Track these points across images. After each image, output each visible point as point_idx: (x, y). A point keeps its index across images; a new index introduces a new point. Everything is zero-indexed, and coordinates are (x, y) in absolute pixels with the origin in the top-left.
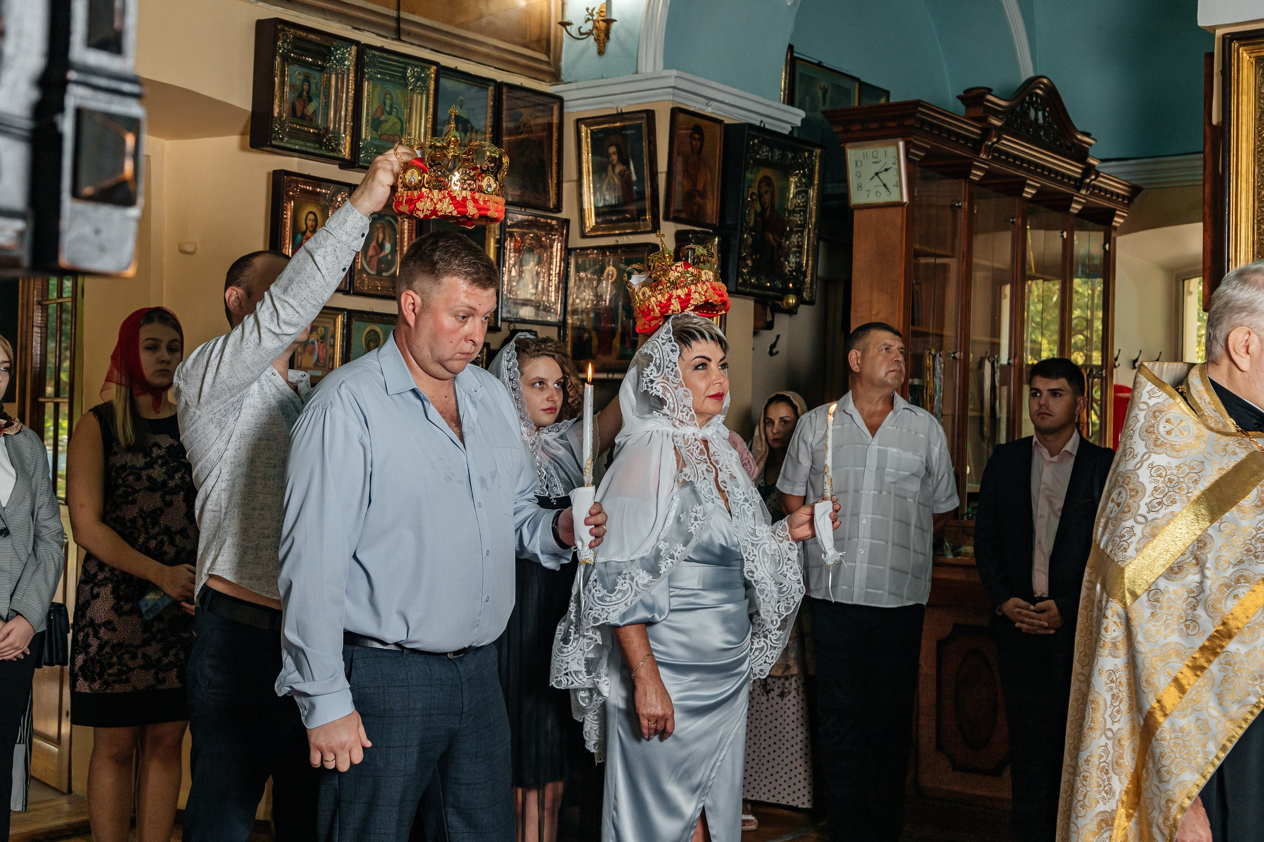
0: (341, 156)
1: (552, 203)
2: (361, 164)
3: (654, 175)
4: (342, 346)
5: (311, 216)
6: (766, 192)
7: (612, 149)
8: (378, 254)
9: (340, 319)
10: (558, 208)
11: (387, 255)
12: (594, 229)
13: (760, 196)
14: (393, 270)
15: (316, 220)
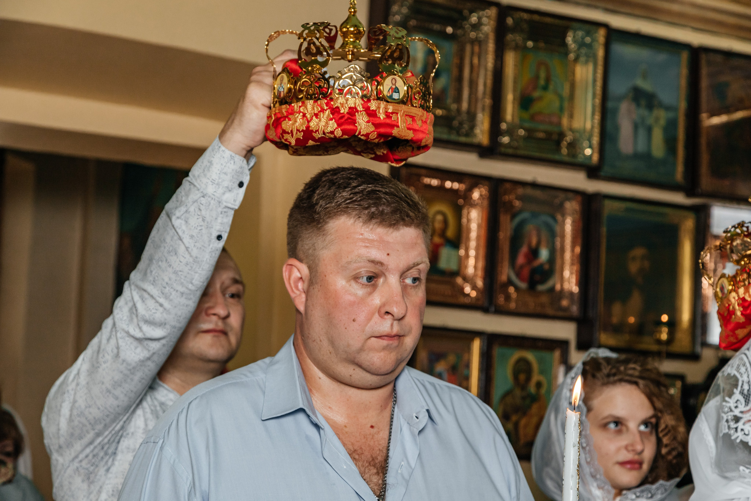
0: (476, 140)
2: (503, 150)
4: (479, 379)
8: (530, 262)
9: (476, 345)
11: (542, 264)
14: (550, 283)
15: (445, 222)
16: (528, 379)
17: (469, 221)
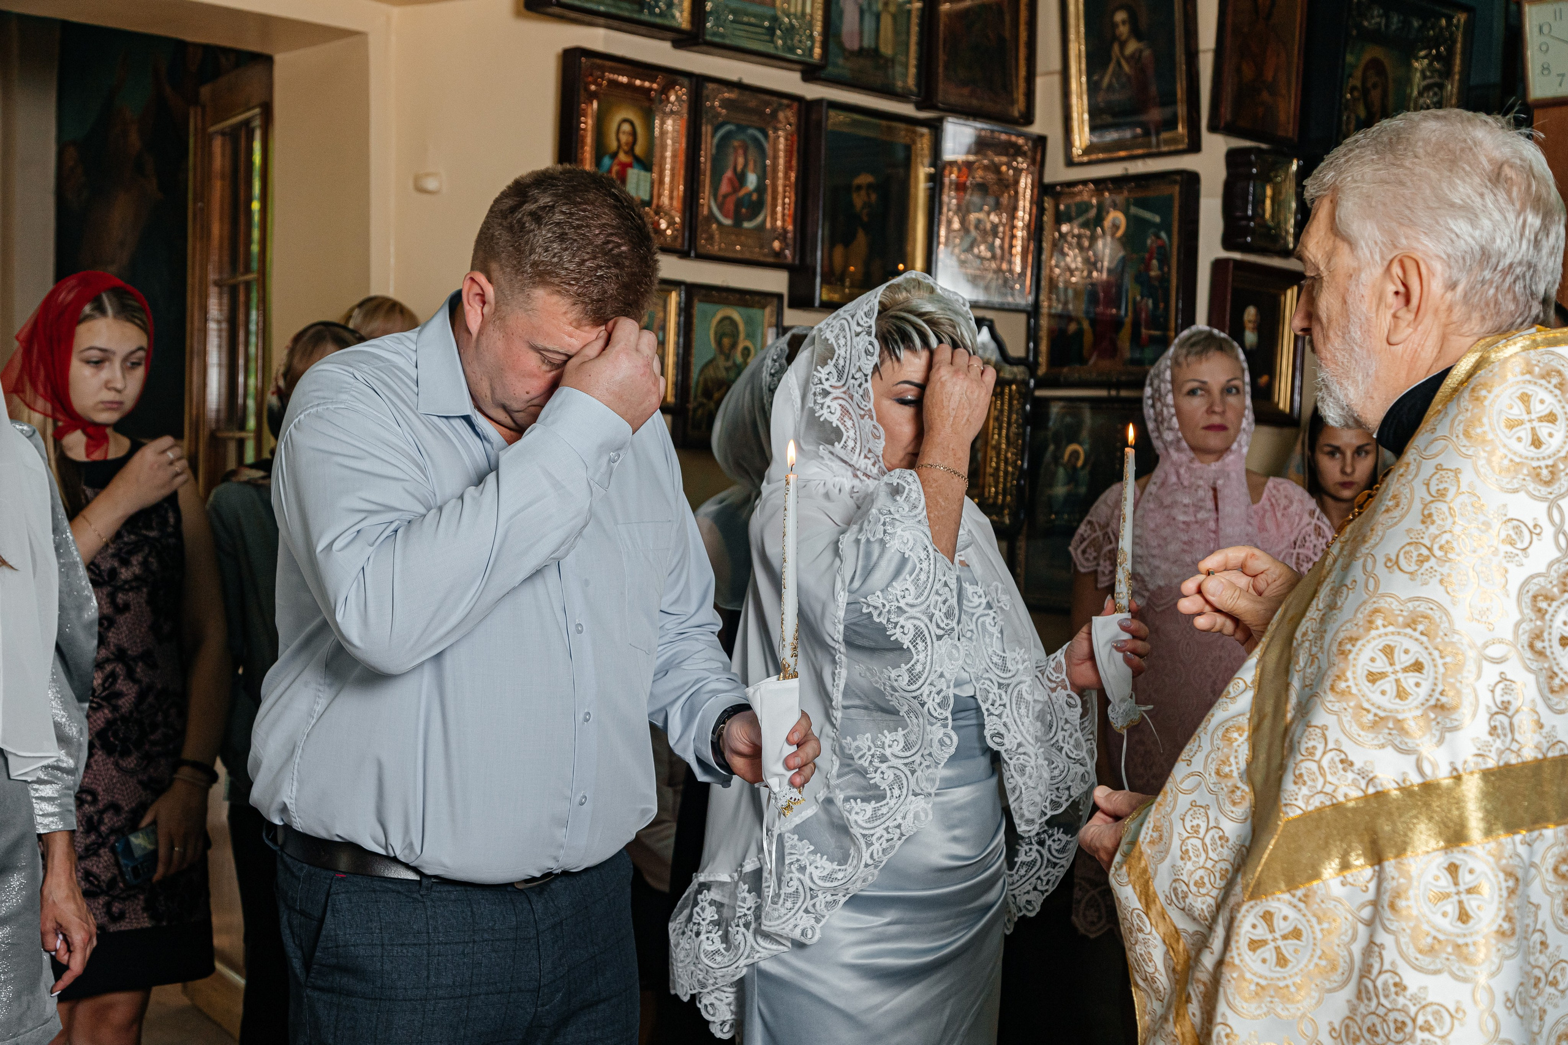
0: (674, 24)
1: (1017, 110)
2: (708, 38)
3: (1192, 55)
4: (677, 344)
5: (626, 127)
6: (1375, 86)
7: (1120, 16)
8: (735, 190)
9: (674, 298)
10: (1028, 118)
11: (750, 194)
12: (1088, 150)
13: (1365, 92)
14: (760, 219)
15: (634, 133)
16: (734, 345)
17: (663, 133)
